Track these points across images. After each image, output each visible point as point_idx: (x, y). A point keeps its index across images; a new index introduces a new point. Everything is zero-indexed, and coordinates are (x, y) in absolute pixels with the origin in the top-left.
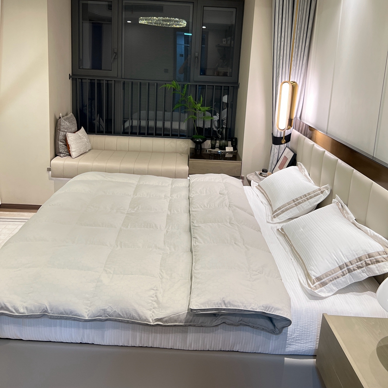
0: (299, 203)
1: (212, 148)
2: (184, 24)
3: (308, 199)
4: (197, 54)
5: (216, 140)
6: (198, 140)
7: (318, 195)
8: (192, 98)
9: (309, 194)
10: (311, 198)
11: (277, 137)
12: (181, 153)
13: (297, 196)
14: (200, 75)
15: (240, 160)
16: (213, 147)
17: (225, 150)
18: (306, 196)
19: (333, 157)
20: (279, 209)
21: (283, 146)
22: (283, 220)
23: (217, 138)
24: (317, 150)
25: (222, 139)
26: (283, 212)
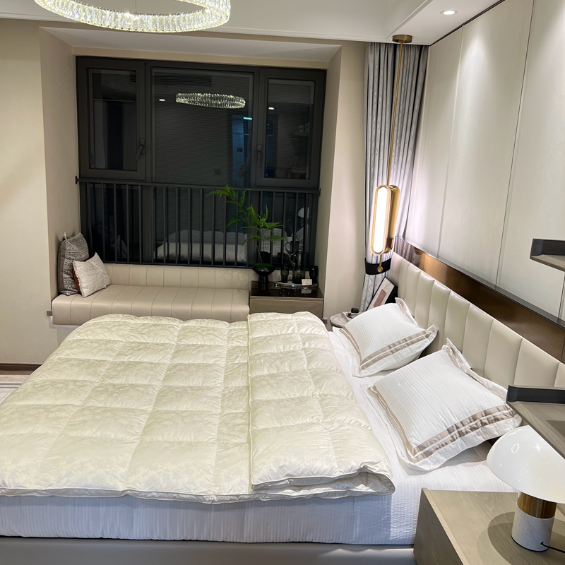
0: (397, 350)
1: (282, 281)
2: (241, 103)
3: (408, 345)
4: (259, 147)
5: (288, 270)
6: (262, 270)
7: (422, 339)
8: (253, 210)
9: (410, 338)
10: (413, 343)
11: (372, 264)
12: (239, 289)
13: (394, 341)
14: (265, 177)
15: (322, 296)
16: (284, 279)
17: (301, 283)
18: (406, 341)
19: (445, 288)
20: (370, 357)
21: (380, 276)
22: (374, 373)
23: (290, 267)
24: (424, 280)
25: (296, 268)
26: (375, 361)
